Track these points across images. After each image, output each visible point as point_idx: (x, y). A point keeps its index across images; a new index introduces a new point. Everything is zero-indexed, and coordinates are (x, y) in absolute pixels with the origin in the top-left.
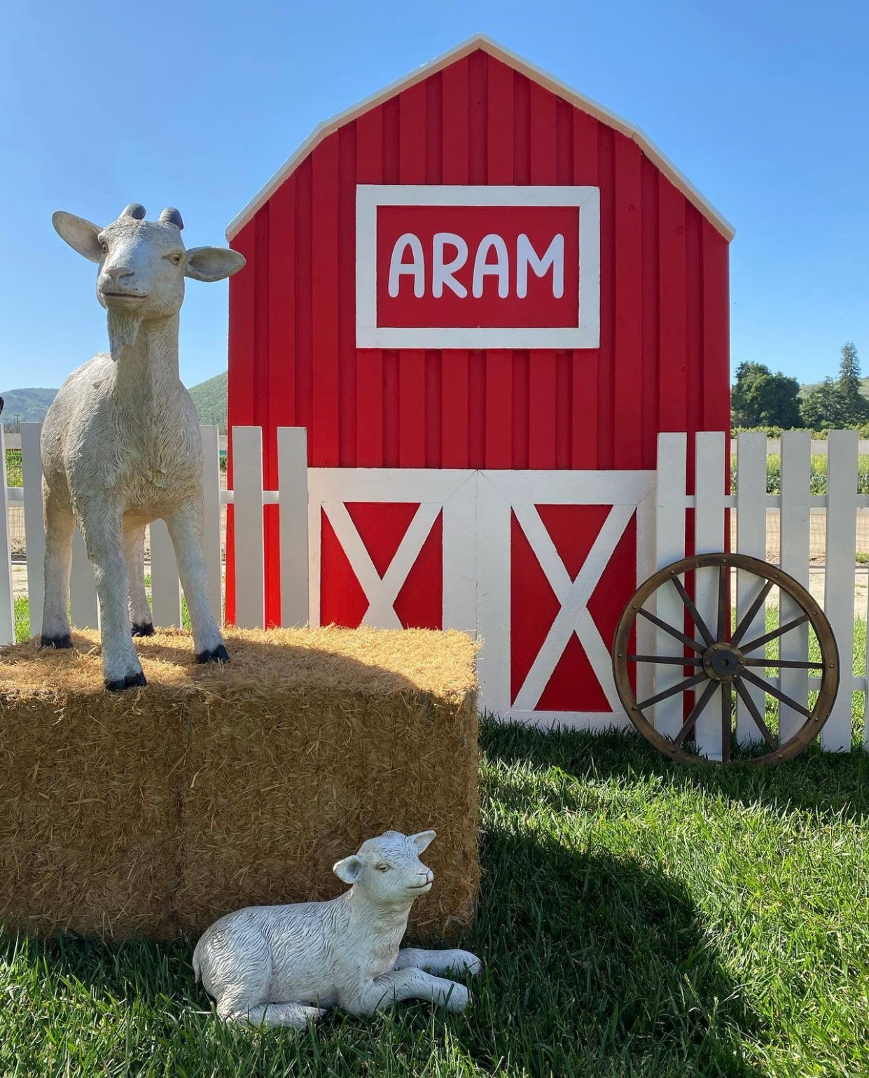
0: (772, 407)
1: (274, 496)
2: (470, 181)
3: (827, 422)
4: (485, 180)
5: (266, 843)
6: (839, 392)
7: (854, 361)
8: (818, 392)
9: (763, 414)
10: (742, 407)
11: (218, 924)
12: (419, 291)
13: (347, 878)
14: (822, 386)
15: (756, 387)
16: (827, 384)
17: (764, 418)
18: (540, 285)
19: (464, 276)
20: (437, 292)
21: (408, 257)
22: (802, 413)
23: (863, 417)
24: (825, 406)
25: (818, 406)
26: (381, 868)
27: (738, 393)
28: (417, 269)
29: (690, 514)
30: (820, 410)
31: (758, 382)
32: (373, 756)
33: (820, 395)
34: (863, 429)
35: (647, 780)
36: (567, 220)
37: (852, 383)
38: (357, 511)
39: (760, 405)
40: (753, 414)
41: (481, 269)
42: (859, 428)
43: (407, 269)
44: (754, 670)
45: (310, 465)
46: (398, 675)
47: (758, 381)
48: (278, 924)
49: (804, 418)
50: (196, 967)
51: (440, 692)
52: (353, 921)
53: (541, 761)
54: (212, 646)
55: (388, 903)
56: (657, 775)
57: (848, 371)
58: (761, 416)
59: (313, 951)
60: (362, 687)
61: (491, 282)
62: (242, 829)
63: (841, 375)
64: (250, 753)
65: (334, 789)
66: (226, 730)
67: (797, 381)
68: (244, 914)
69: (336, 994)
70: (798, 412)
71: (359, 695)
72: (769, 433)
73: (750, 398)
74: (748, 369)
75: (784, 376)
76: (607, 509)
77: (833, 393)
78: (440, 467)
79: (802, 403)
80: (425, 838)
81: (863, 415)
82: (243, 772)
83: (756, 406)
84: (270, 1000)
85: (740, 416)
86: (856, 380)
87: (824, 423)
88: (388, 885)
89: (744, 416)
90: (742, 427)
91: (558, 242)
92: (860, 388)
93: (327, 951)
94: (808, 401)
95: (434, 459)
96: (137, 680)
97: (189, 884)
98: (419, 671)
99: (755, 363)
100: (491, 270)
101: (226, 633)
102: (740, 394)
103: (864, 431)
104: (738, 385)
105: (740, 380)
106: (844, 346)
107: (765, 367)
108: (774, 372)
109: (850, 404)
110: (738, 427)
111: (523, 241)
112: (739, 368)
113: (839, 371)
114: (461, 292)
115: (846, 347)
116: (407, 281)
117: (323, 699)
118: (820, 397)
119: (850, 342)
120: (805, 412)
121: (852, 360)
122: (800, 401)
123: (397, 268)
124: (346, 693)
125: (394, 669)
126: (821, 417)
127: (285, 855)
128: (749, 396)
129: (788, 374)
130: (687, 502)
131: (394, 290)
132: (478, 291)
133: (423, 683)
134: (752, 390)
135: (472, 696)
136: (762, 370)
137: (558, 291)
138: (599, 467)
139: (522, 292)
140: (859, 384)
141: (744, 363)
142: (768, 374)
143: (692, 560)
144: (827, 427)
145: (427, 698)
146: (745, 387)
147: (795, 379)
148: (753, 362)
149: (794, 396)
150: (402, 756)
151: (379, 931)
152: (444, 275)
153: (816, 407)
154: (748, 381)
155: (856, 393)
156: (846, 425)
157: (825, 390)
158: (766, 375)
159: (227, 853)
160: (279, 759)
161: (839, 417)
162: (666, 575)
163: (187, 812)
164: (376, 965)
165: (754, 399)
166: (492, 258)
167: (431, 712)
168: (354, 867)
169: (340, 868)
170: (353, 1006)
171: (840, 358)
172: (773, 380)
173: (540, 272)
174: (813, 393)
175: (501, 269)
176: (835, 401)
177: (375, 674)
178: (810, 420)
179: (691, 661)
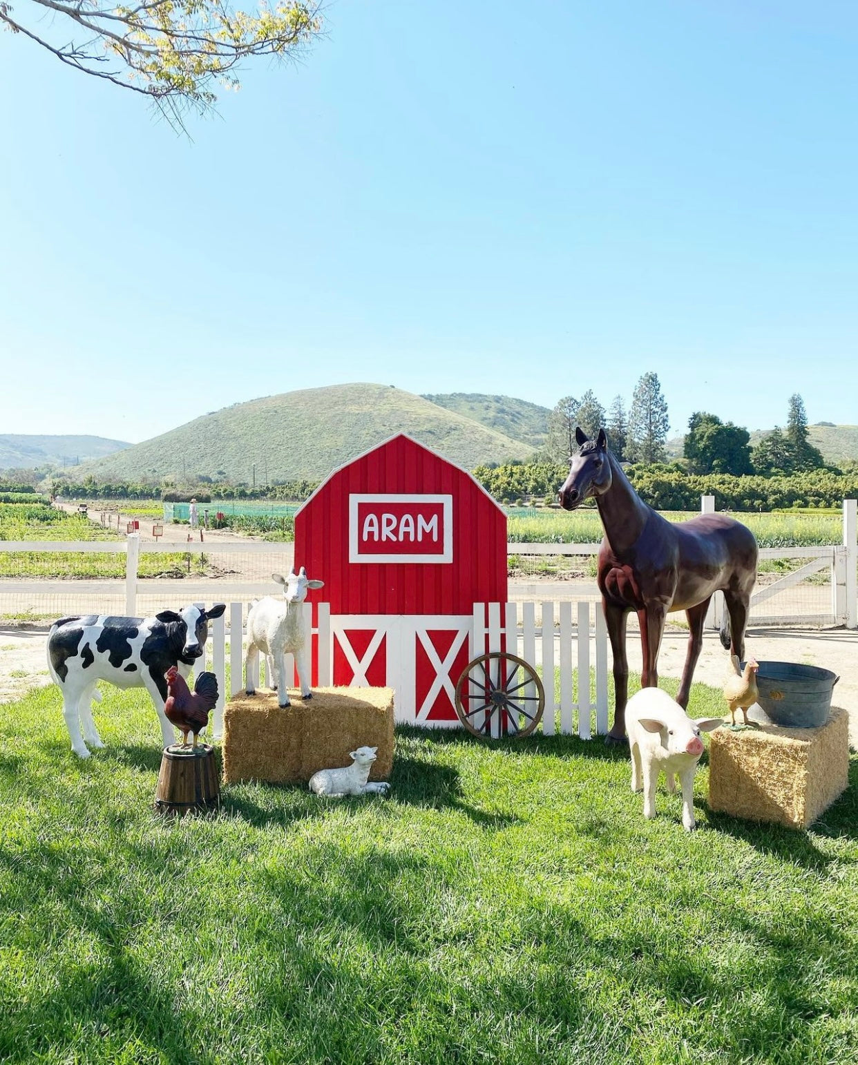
0: (724, 456)
1: (316, 631)
2: (398, 492)
3: (776, 470)
4: (404, 492)
5: (327, 753)
6: (787, 441)
7: (801, 411)
8: (767, 441)
9: (715, 462)
10: (696, 455)
11: (317, 773)
12: (376, 538)
13: (354, 758)
14: (771, 435)
15: (708, 437)
16: (776, 433)
17: (717, 466)
18: (427, 536)
19: (395, 532)
20: (384, 539)
21: (371, 524)
22: (753, 461)
23: (811, 464)
24: (775, 454)
25: (768, 453)
26: (362, 755)
27: (691, 442)
28: (375, 529)
29: (487, 636)
30: (770, 457)
31: (710, 432)
32: (360, 726)
33: (769, 443)
34: (810, 476)
35: (462, 744)
36: (438, 509)
37: (799, 430)
38: (349, 633)
39: (712, 453)
40: (706, 461)
41: (402, 529)
42: (807, 475)
43: (371, 529)
44: (512, 701)
45: (331, 614)
46: (367, 703)
47: (710, 430)
48: (334, 773)
49: (755, 466)
50: (310, 786)
51: (379, 707)
52: (355, 771)
53: (423, 738)
54: (308, 694)
55: (364, 765)
56: (466, 741)
57: (795, 421)
58: (713, 464)
59: (343, 779)
60: (357, 706)
61: (407, 534)
62: (321, 749)
63: (789, 424)
64: (323, 726)
65: (348, 737)
66: (316, 719)
67: (747, 430)
68: (323, 771)
69: (350, 791)
70: (749, 460)
71: (355, 708)
72: (721, 481)
73: (703, 447)
74: (700, 419)
75: (735, 426)
76: (456, 632)
77: (781, 442)
78: (385, 614)
79: (752, 452)
80: (375, 749)
81: (811, 462)
82: (320, 732)
83: (709, 454)
84: (332, 792)
85: (694, 463)
86: (803, 428)
87: (773, 470)
88: (365, 759)
89: (697, 464)
90: (695, 474)
91: (435, 517)
92: (807, 436)
93: (347, 779)
94: (758, 449)
95: (382, 611)
96: (288, 705)
97: (304, 767)
98: (374, 701)
99: (707, 413)
100: (407, 529)
101: (312, 689)
102: (693, 443)
103: (811, 478)
104: (691, 434)
105: (692, 430)
106: (791, 397)
107: (716, 417)
108: (724, 421)
109: (798, 452)
110: (691, 475)
111: (420, 517)
112: (691, 419)
113: (787, 420)
114: (394, 538)
115: (793, 398)
116: (371, 534)
117: (345, 710)
118: (770, 446)
119: (797, 394)
120: (755, 459)
121: (799, 410)
122: (750, 449)
123: (367, 529)
124: (352, 708)
125: (365, 700)
126: (770, 465)
127: (333, 757)
128: (701, 445)
129: (738, 424)
130: (485, 631)
131: (365, 538)
132: (401, 538)
133: (375, 705)
134: (705, 439)
135: (390, 709)
136: (714, 420)
137: (435, 538)
138: (454, 614)
139: (420, 539)
140: (807, 433)
141: (696, 413)
142: (719, 424)
143: (488, 655)
144: (776, 474)
145: (376, 709)
146: (698, 437)
147: (746, 428)
148: (705, 413)
149: (744, 444)
150: (368, 726)
151: (362, 773)
152: (387, 531)
153: (766, 455)
154: (701, 431)
155: (804, 442)
156: (794, 472)
157: (775, 438)
158: (717, 425)
159: (315, 757)
160: (332, 728)
161: (788, 464)
162: (477, 661)
163: (304, 745)
164: (361, 783)
165: (706, 447)
166: (407, 524)
167: (377, 713)
168: (355, 755)
169: (352, 754)
170: (354, 793)
171: (788, 408)
172: (725, 429)
173: (428, 531)
174: (763, 442)
175: (411, 529)
176: (784, 450)
177: (360, 702)
178: (761, 467)
179: (488, 698)
